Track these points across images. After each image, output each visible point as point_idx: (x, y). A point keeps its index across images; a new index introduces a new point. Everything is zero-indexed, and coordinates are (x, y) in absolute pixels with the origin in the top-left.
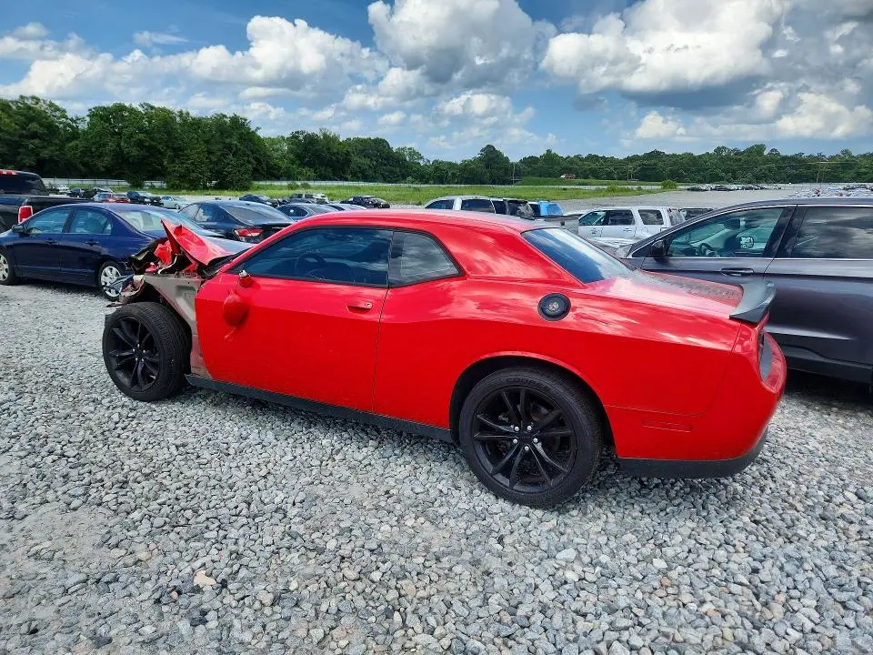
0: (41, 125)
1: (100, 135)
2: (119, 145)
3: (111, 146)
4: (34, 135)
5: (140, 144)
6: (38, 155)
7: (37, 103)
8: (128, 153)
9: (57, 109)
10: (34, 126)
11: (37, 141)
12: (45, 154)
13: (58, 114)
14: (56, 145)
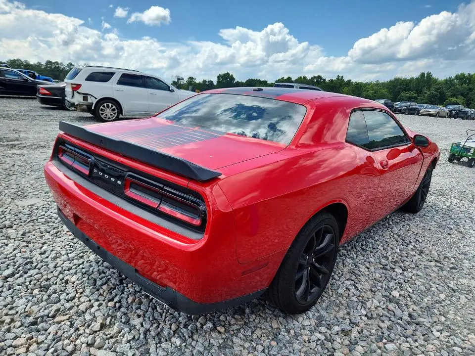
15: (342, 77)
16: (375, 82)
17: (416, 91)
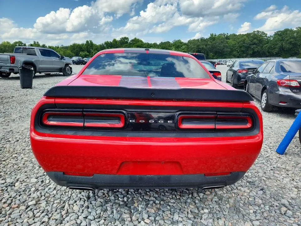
0: (258, 40)
1: (276, 41)
2: (282, 44)
3: (280, 44)
4: (254, 44)
5: (291, 43)
6: (254, 50)
7: (258, 33)
8: (285, 47)
9: (264, 34)
10: (255, 41)
11: (254, 46)
12: (256, 50)
13: (264, 35)
14: (261, 46)
15: (38, 42)
16: (61, 46)
17: (87, 51)
